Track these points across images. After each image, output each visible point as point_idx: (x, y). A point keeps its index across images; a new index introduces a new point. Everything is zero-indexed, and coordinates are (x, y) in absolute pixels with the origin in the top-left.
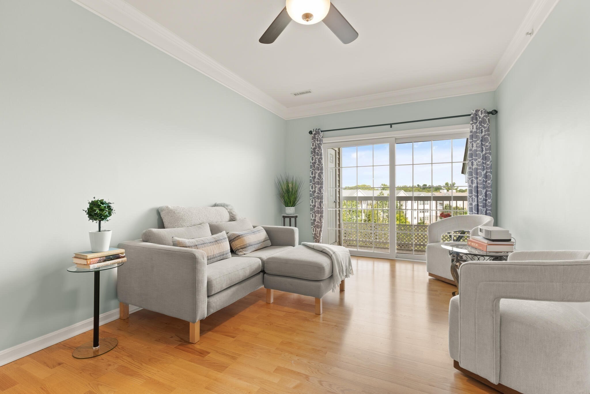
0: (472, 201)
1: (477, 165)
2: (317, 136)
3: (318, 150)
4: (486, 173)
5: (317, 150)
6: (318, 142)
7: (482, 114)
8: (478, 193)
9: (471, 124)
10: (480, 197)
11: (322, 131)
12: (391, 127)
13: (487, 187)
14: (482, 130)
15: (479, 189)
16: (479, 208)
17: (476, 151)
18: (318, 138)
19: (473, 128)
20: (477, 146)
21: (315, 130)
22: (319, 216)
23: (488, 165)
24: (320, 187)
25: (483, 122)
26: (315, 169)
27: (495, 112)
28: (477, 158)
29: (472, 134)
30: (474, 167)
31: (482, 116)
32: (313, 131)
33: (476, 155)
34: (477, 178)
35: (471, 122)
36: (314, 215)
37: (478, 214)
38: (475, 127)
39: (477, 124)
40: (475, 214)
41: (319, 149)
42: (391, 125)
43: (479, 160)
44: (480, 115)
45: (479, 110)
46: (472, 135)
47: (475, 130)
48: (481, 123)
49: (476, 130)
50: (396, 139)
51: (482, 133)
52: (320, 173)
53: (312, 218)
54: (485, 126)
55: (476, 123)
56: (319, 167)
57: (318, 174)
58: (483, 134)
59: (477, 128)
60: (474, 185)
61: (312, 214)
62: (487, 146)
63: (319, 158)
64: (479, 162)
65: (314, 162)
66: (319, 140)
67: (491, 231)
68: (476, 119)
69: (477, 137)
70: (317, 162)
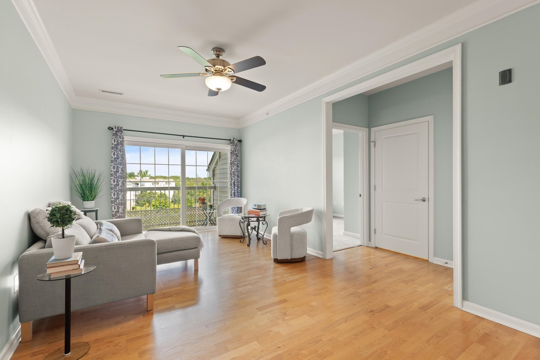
0: (232, 190)
2: (119, 133)
3: (120, 147)
4: (238, 174)
5: (120, 146)
6: (121, 139)
7: (236, 141)
8: (234, 185)
9: (231, 146)
10: (236, 188)
11: (124, 130)
12: (184, 138)
13: (238, 182)
14: (236, 150)
15: (235, 183)
16: (236, 194)
17: (234, 161)
18: (121, 135)
19: (232, 148)
20: (234, 159)
21: (116, 127)
22: (122, 208)
23: (239, 170)
24: (123, 181)
25: (236, 145)
26: (118, 164)
27: (240, 141)
29: (231, 151)
30: (232, 171)
32: (114, 128)
33: (234, 164)
34: (234, 177)
35: (231, 145)
36: (116, 207)
37: (235, 197)
38: (233, 147)
39: (234, 146)
41: (121, 146)
42: (184, 136)
43: (235, 167)
45: (235, 139)
47: (233, 149)
48: (236, 146)
50: (186, 146)
51: (236, 151)
52: (123, 168)
53: (114, 210)
54: (237, 148)
55: (234, 145)
56: (122, 162)
57: (121, 169)
58: (236, 152)
60: (233, 181)
61: (114, 206)
62: (238, 159)
63: (122, 154)
64: (235, 168)
65: (116, 157)
66: (121, 137)
67: (261, 205)
68: (234, 143)
69: (234, 153)
70: (120, 157)
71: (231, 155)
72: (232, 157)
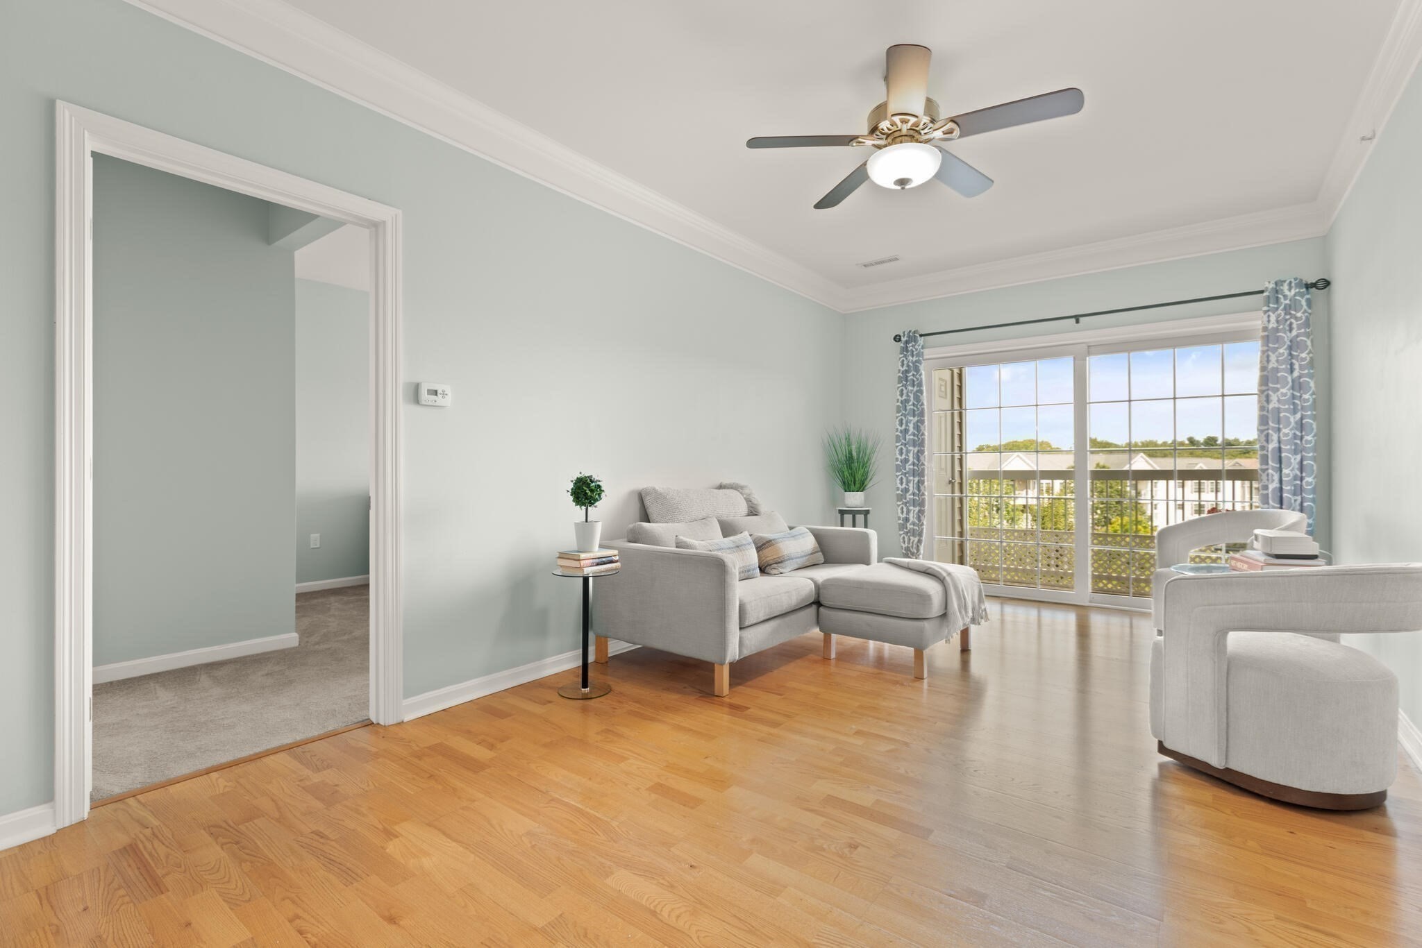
0: (1268, 480)
1: (1279, 401)
2: (911, 345)
3: (913, 375)
4: (1302, 419)
5: (911, 374)
6: (915, 357)
7: (1290, 290)
8: (1280, 463)
9: (1266, 312)
10: (1285, 471)
11: (921, 336)
12: (1077, 322)
13: (1304, 449)
14: (1291, 324)
15: (1283, 455)
16: (1285, 495)
18: (914, 350)
19: (1269, 321)
20: (1277, 361)
21: (906, 333)
22: (915, 512)
23: (1307, 401)
24: (918, 451)
25: (1293, 306)
26: (908, 414)
27: (1326, 284)
28: (1278, 386)
29: (1266, 333)
30: (1271, 406)
31: (1290, 294)
32: (902, 335)
33: (1279, 380)
34: (1279, 430)
35: (1265, 308)
36: (905, 510)
37: (1281, 508)
38: (1273, 318)
39: (1279, 311)
40: (1274, 507)
41: (915, 373)
42: (1077, 318)
43: (1284, 391)
44: (1287, 292)
45: (1285, 281)
46: (1268, 336)
47: (1273, 325)
48: (1287, 309)
49: (1275, 325)
50: (1089, 346)
51: (1291, 330)
52: (918, 421)
53: (900, 515)
54: (1299, 315)
55: (1277, 309)
56: (916, 409)
57: (914, 424)
58: (1294, 333)
59: (1278, 322)
60: (1272, 445)
61: (901, 507)
62: (1303, 359)
63: (917, 391)
64: (1284, 395)
65: (905, 399)
66: (915, 353)
68: (1277, 301)
69: (1277, 340)
70: (912, 399)
71: (1265, 348)
72: (1268, 356)
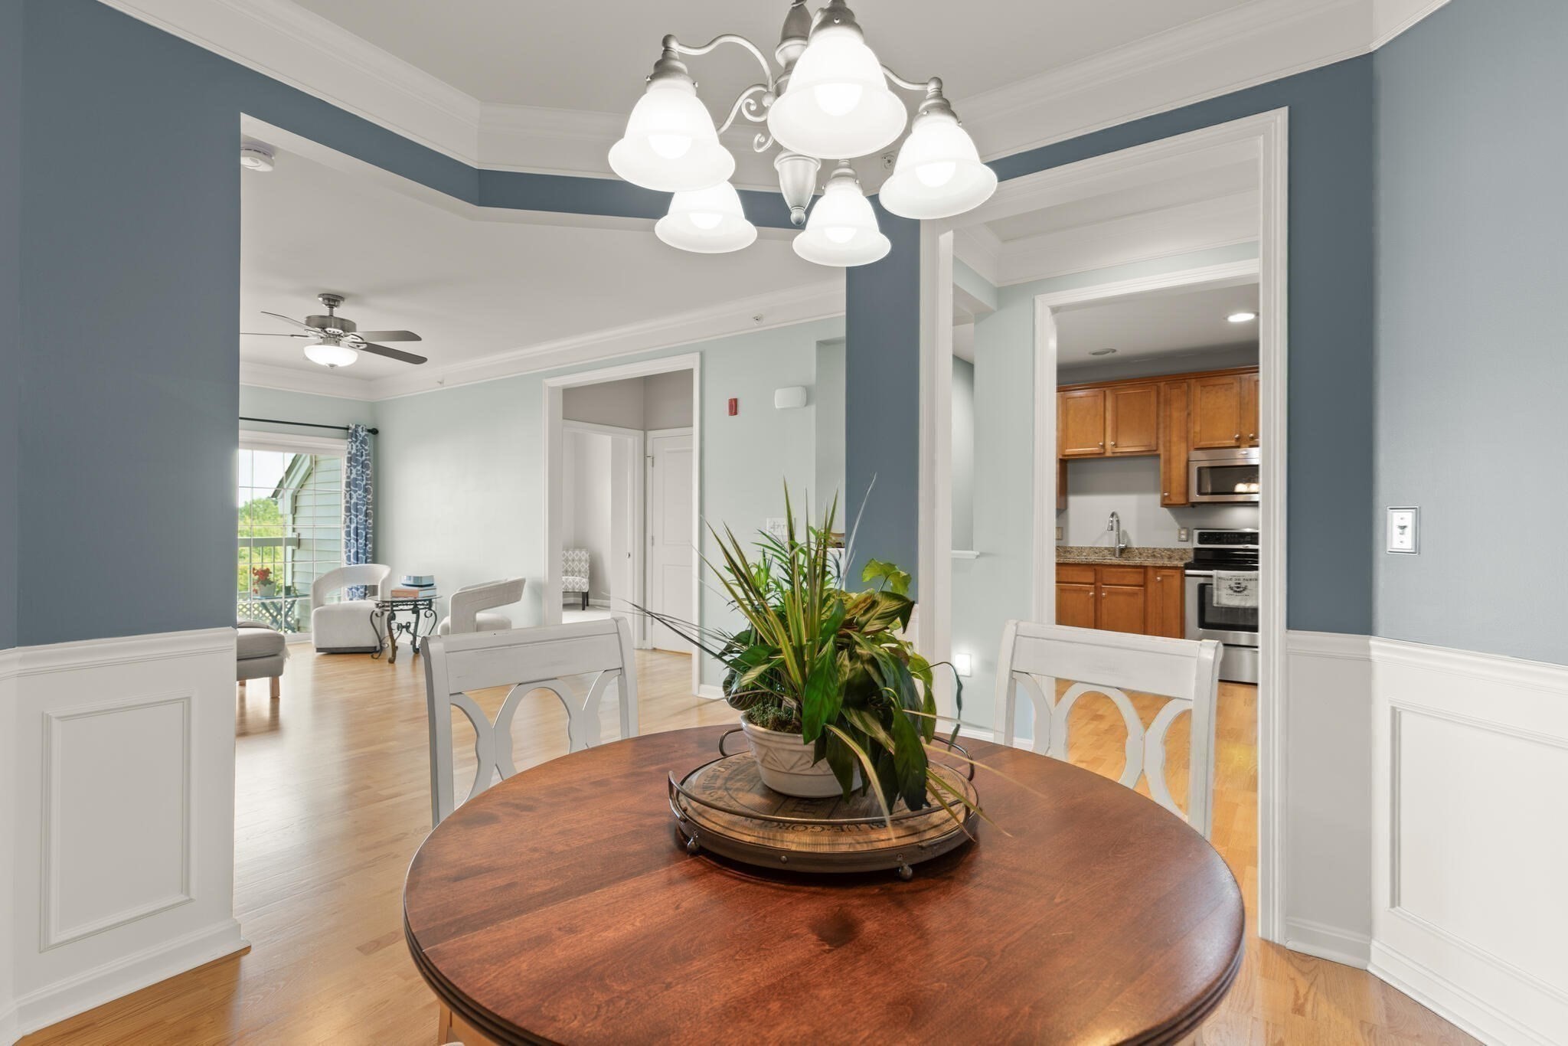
0: (350, 546)
1: (357, 498)
4: (366, 510)
7: (362, 431)
8: (357, 536)
9: (350, 442)
10: (360, 541)
13: (368, 528)
14: (362, 452)
15: (359, 531)
16: (360, 556)
17: (356, 479)
19: (352, 449)
20: (356, 474)
23: (369, 499)
25: (363, 442)
27: (374, 432)
28: (357, 489)
29: (349, 456)
30: (352, 501)
31: (363, 434)
33: (356, 486)
34: (357, 516)
35: (350, 440)
37: (357, 564)
38: (354, 447)
39: (357, 444)
40: (354, 563)
43: (360, 492)
44: (361, 433)
45: (360, 426)
46: (351, 458)
47: (354, 451)
48: (361, 442)
51: (362, 456)
54: (366, 448)
55: (356, 442)
58: (364, 458)
59: (357, 450)
60: (353, 526)
62: (368, 475)
64: (360, 495)
68: (356, 437)
69: (357, 461)
71: (349, 465)
72: (351, 470)
